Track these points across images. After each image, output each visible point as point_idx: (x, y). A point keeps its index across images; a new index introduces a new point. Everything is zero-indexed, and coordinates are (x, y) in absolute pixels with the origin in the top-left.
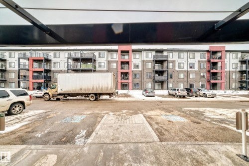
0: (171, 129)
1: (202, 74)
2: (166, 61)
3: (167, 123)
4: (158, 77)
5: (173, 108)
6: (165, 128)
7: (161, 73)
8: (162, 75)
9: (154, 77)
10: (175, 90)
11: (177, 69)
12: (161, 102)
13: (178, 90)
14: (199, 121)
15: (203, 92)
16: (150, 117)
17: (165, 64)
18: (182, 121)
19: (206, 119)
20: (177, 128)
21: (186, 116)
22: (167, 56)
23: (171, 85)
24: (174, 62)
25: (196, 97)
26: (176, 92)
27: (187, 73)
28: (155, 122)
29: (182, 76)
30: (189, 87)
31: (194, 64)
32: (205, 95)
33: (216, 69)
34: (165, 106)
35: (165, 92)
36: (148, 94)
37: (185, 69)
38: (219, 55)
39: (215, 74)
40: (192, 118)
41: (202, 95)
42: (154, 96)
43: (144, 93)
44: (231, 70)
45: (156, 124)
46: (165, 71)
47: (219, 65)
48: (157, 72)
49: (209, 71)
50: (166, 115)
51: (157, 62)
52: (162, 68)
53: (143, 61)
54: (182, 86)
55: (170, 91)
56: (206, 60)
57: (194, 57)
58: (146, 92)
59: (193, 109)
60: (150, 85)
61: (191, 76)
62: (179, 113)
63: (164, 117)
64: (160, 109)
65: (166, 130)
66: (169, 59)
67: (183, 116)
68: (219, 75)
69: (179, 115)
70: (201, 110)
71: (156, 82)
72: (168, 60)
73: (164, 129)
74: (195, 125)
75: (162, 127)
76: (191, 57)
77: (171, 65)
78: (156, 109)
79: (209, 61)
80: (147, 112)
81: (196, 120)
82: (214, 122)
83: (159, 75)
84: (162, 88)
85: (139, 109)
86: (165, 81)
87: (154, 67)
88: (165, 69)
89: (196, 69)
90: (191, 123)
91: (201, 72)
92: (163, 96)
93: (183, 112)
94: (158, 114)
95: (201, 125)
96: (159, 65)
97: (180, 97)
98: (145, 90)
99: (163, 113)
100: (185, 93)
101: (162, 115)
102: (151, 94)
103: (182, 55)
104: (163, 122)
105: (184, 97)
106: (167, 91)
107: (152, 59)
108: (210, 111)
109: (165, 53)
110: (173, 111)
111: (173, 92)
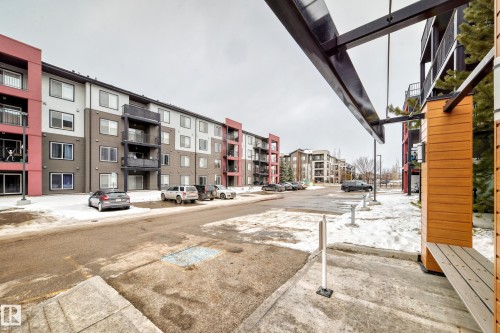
0: (200, 292)
1: (216, 162)
2: (154, 125)
3: (183, 276)
4: (134, 161)
5: (181, 229)
6: (185, 294)
7: (143, 151)
8: (146, 156)
9: (125, 159)
10: (176, 189)
11: (178, 147)
12: (149, 220)
13: (182, 189)
14: (239, 246)
15: (219, 192)
16: (129, 277)
17: (153, 133)
18: (212, 256)
19: (246, 239)
20: (211, 280)
21: (214, 243)
22: (158, 116)
23: (165, 180)
24: (171, 131)
25: (212, 199)
26: (180, 193)
27: (195, 157)
28: (152, 285)
29: (186, 162)
30: (198, 184)
31: (205, 142)
32: (223, 196)
33: (233, 155)
34: (163, 230)
35: (154, 195)
36: (107, 204)
37: (192, 150)
38: (236, 134)
39: (231, 163)
40: (225, 242)
41: (219, 196)
42: (127, 208)
43: (95, 201)
44: (248, 159)
45: (156, 295)
46: (154, 148)
47: (236, 149)
48: (132, 148)
49: (225, 158)
50: (173, 253)
51: (133, 123)
52: (147, 139)
53: (89, 114)
54: (186, 181)
55: (165, 192)
56: (221, 138)
57: (206, 131)
58: (102, 200)
59: (218, 223)
60: (112, 180)
61: (202, 163)
62: (199, 239)
63: (169, 261)
64: (152, 239)
65: (191, 301)
66: (163, 124)
67: (210, 244)
68: (235, 164)
69: (200, 244)
70: (229, 222)
71: (131, 173)
72: (159, 125)
73: (184, 299)
74: (236, 258)
75: (176, 296)
76: (202, 128)
77: (165, 137)
78: (143, 241)
79: (225, 142)
80: (114, 261)
81: (233, 245)
82: (257, 242)
83: (139, 156)
84: (146, 187)
85: (81, 259)
86: (154, 170)
87: (125, 135)
88: (152, 143)
89: (209, 152)
90: (229, 255)
91: (214, 158)
92: (150, 205)
93: (205, 235)
94: (153, 255)
95: (245, 253)
96: (139, 132)
97: (186, 203)
98: (100, 194)
99: (165, 248)
100: (195, 195)
101: (164, 256)
102: (119, 202)
103: (187, 120)
104: (174, 277)
105: (193, 202)
106: (159, 193)
107: (120, 113)
108: (242, 223)
109: (153, 109)
110: (185, 238)
111: (173, 195)
